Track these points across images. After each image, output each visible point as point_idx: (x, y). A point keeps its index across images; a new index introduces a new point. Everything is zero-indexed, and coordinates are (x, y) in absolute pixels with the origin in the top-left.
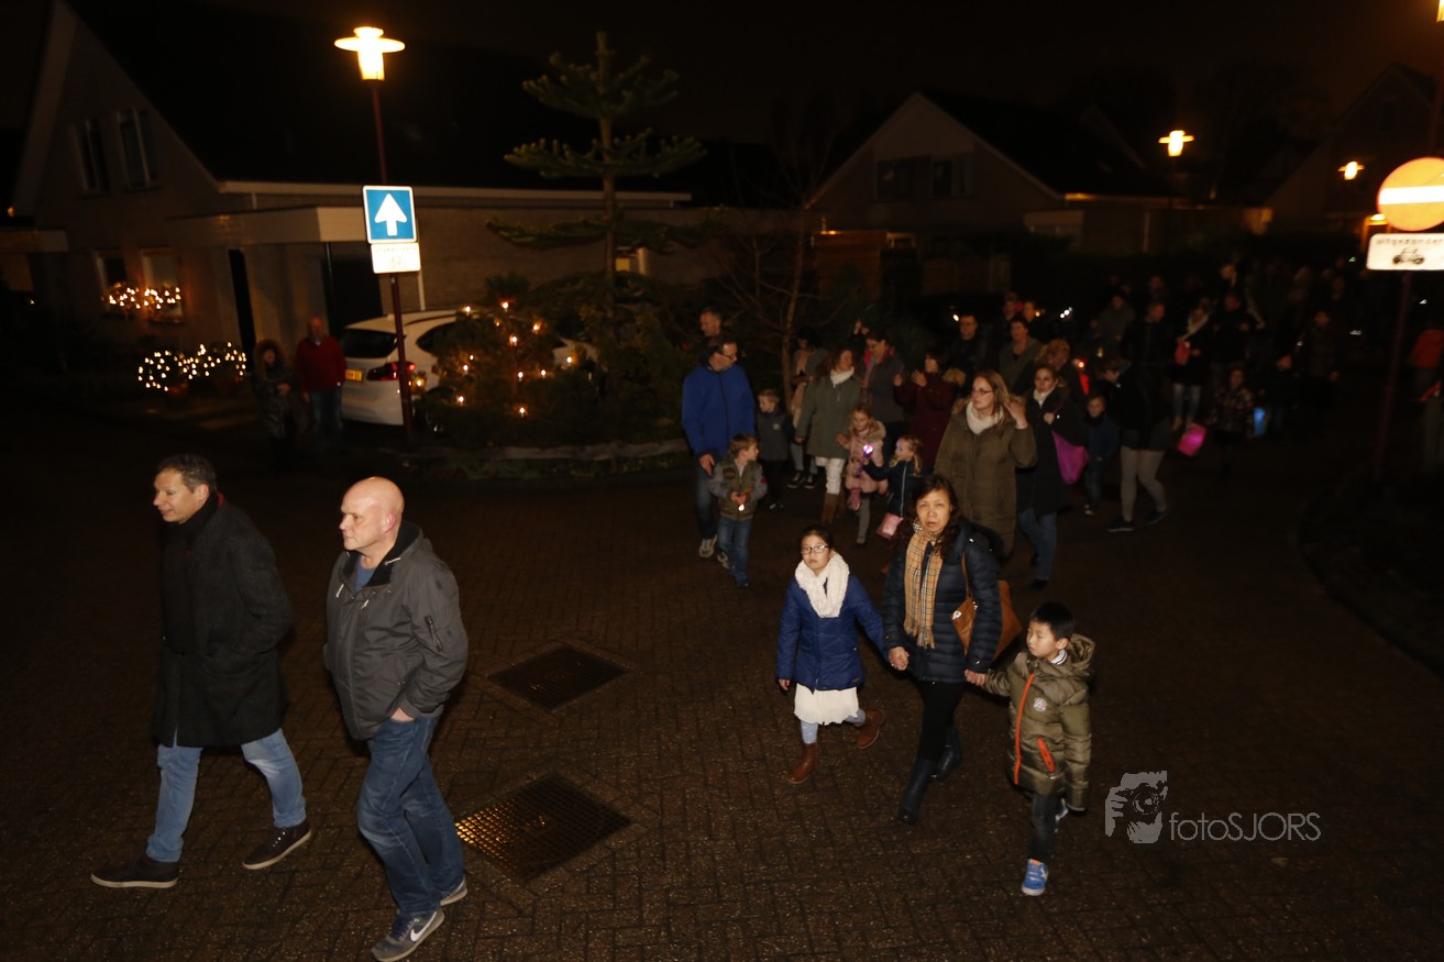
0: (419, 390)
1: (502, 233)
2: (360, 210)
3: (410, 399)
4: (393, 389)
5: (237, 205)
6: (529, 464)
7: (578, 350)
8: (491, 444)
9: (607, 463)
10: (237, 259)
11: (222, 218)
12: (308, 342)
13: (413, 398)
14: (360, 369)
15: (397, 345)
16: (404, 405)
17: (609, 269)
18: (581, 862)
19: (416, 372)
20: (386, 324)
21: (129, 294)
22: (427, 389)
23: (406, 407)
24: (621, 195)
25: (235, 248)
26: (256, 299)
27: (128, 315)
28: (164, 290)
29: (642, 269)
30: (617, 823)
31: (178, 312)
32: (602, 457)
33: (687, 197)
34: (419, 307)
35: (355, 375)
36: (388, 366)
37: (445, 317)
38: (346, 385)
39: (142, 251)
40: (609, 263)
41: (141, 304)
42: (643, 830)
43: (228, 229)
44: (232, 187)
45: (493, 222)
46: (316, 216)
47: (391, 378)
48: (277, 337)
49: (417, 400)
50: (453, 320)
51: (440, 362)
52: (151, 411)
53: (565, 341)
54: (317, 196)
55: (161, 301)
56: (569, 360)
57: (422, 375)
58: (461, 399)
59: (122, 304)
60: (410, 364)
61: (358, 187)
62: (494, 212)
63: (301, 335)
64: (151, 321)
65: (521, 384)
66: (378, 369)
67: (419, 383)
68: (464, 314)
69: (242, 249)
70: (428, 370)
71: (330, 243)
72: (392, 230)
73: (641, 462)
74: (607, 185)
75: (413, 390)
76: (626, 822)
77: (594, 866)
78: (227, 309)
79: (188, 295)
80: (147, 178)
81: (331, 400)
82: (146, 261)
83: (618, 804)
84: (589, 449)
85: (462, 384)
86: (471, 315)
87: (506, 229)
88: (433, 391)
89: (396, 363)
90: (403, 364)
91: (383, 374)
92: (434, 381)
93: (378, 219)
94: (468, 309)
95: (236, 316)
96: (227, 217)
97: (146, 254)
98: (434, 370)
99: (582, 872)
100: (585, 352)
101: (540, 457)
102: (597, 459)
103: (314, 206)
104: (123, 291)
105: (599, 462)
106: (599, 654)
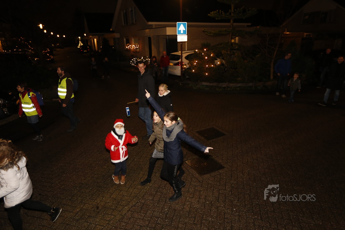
0: (185, 68)
1: (206, 33)
2: (176, 28)
3: (182, 70)
4: (179, 68)
5: (150, 27)
6: (207, 86)
7: (221, 61)
8: (199, 81)
9: (225, 87)
10: (150, 39)
11: (148, 30)
12: (163, 57)
13: (183, 70)
14: (173, 63)
15: (181, 58)
16: (181, 71)
17: (230, 42)
18: (213, 174)
19: (184, 64)
20: (179, 53)
21: (130, 46)
22: (186, 68)
23: (182, 72)
24: (234, 24)
25: (149, 36)
26: (153, 47)
27: (129, 50)
28: (136, 45)
29: (237, 42)
30: (221, 167)
31: (138, 50)
32: (224, 86)
33: (250, 24)
34: (186, 50)
35: (171, 64)
36: (178, 62)
37: (191, 52)
38: (169, 66)
39: (132, 37)
40: (230, 40)
41: (132, 48)
42: (227, 170)
43: (149, 32)
44: (150, 23)
45: (204, 30)
46: (166, 29)
47: (179, 65)
48: (156, 55)
49: (184, 71)
50: (193, 53)
51: (189, 62)
52: (132, 70)
53: (217, 59)
54: (166, 25)
55: (135, 47)
56: (218, 63)
57: (186, 65)
58: (194, 71)
59: (128, 48)
60: (183, 62)
61: (176, 23)
62: (205, 28)
63: (161, 55)
64: (133, 52)
65: (207, 68)
66: (176, 63)
67: (185, 67)
68: (196, 51)
69: (151, 37)
70: (187, 64)
71: (168, 35)
72: (182, 32)
73: (233, 88)
74: (232, 21)
75: (183, 68)
76: (224, 167)
77: (216, 175)
78: (147, 49)
79: (140, 46)
80: (134, 22)
81: (166, 70)
82: (133, 39)
83: (222, 163)
84: (221, 84)
85: (194, 67)
86: (197, 52)
87: (206, 32)
88: (187, 68)
89: (180, 62)
90: (182, 62)
91: (177, 64)
92: (188, 66)
93: (179, 30)
94: (197, 50)
95: (148, 51)
96: (149, 30)
97: (133, 38)
98: (188, 64)
99: (213, 176)
100: (222, 61)
101: (210, 85)
102: (222, 86)
103: (166, 27)
104: (129, 46)
105: (223, 87)
106: (220, 130)
